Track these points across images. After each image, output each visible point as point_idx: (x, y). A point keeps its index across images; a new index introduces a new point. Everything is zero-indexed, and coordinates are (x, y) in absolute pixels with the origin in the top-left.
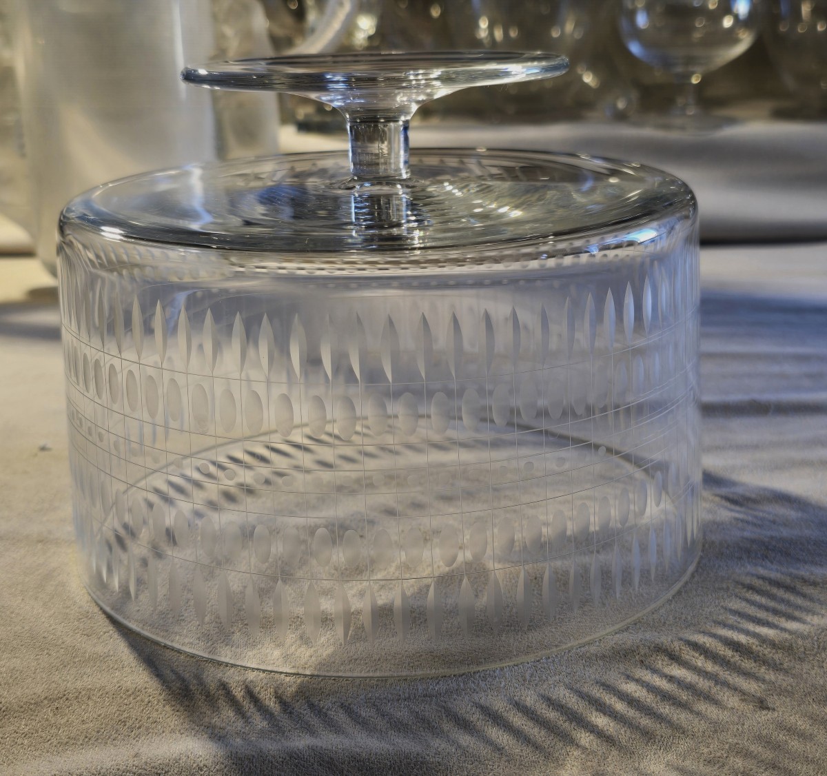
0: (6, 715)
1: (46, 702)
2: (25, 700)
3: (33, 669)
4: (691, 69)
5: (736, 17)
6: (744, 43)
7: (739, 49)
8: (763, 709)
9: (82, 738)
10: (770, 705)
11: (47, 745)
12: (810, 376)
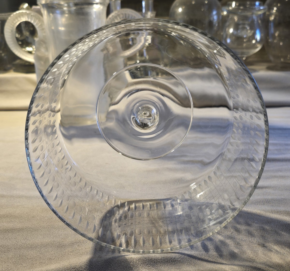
0: (65, 247)
1: (75, 243)
2: (70, 243)
3: (70, 234)
4: (243, 56)
5: (256, 40)
6: (259, 47)
7: (258, 50)
8: (264, 247)
9: (86, 253)
10: (266, 246)
11: (77, 255)
12: (277, 150)
